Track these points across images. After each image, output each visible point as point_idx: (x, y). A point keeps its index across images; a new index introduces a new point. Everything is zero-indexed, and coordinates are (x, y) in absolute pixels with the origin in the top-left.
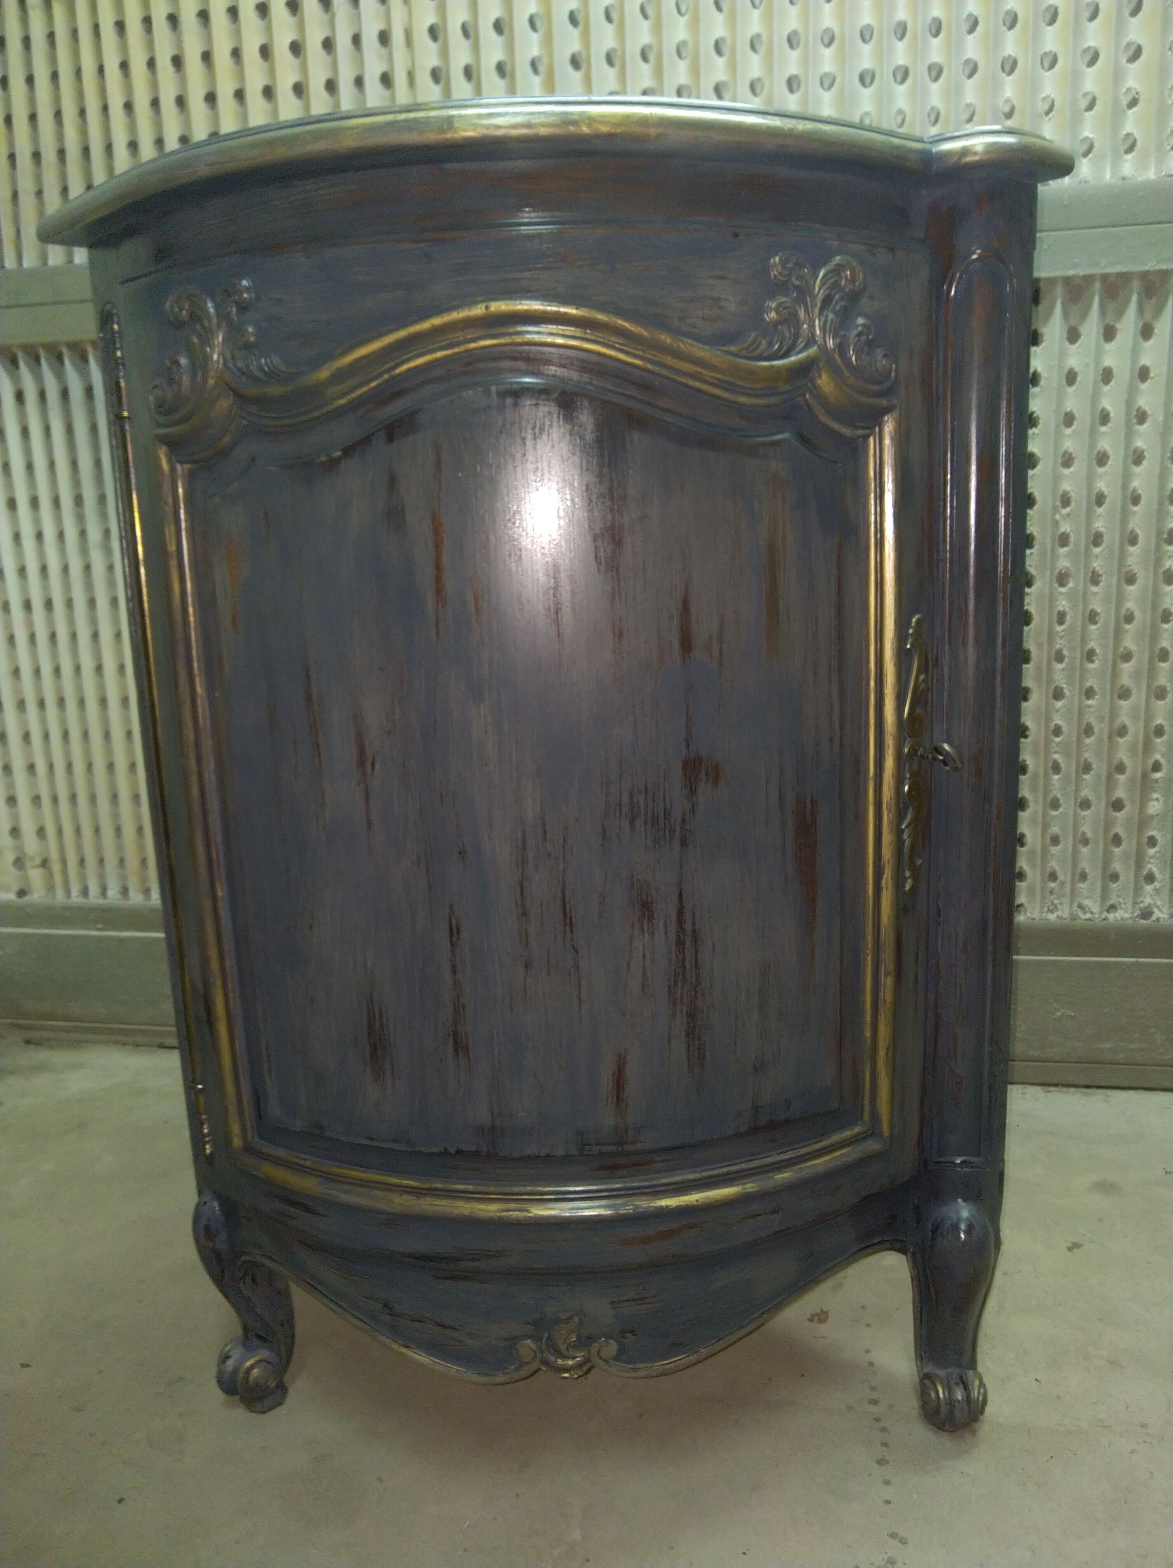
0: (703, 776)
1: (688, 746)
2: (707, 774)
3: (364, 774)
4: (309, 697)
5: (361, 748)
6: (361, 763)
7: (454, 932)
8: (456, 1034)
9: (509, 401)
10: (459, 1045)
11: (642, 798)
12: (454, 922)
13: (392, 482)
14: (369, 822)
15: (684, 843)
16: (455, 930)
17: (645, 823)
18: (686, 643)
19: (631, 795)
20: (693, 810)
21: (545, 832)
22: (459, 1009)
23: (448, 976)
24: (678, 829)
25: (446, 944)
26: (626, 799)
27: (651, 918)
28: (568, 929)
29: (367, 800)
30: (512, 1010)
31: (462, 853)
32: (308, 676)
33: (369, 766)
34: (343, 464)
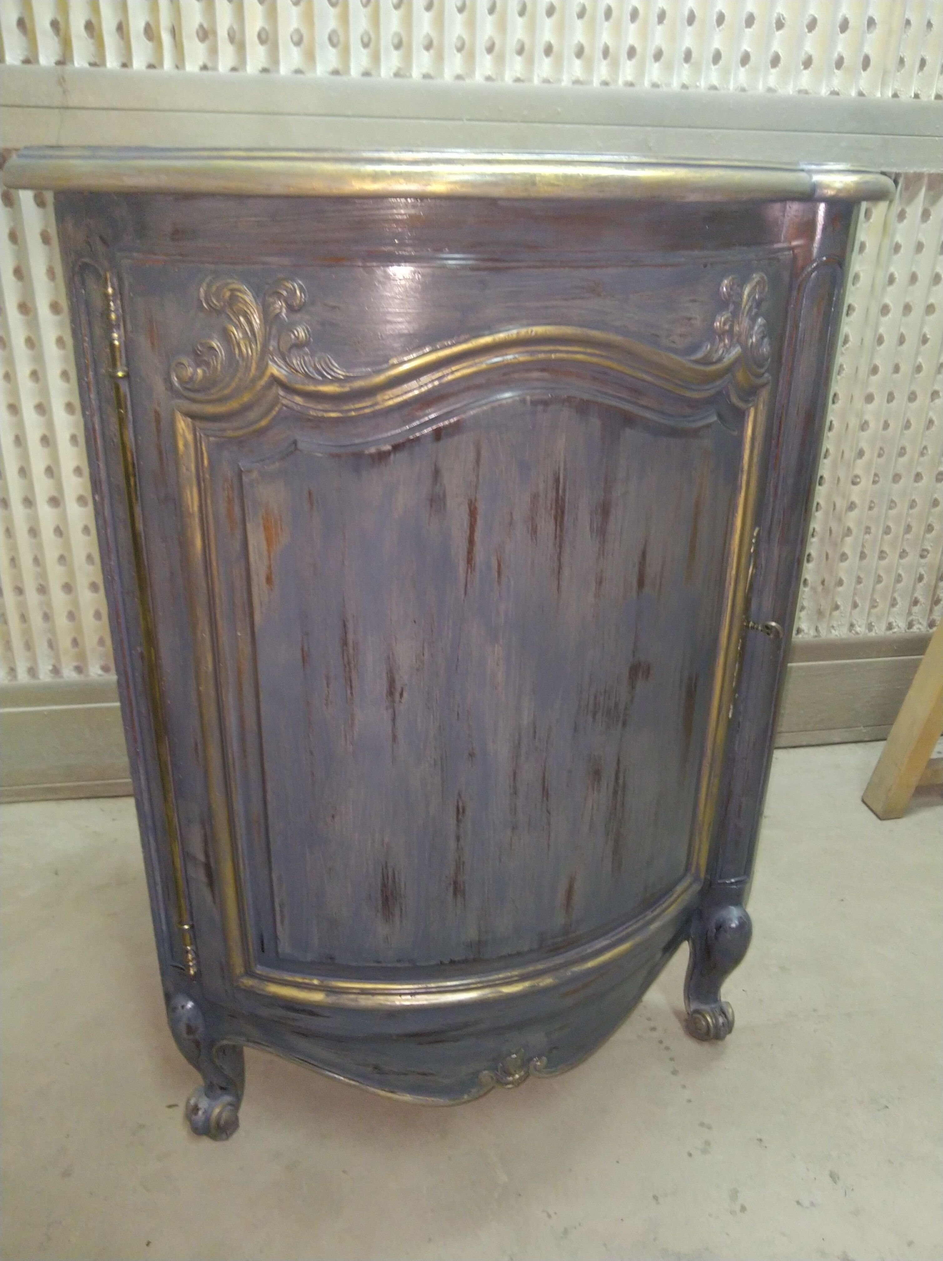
0: (640, 675)
1: (634, 656)
2: (643, 674)
3: (393, 701)
4: (345, 643)
5: (392, 683)
6: (391, 693)
7: (460, 812)
8: (455, 883)
9: (540, 408)
10: (458, 889)
11: (602, 698)
12: (461, 804)
13: (437, 473)
14: (395, 738)
15: (624, 724)
16: (461, 810)
17: (603, 714)
18: (641, 583)
19: (596, 697)
20: (632, 701)
21: (535, 732)
22: (460, 865)
23: (452, 844)
24: (621, 715)
25: (453, 821)
26: (592, 701)
27: (599, 780)
28: (545, 799)
29: (394, 720)
30: (500, 860)
31: (471, 755)
32: (345, 626)
33: (397, 695)
34: (392, 457)
